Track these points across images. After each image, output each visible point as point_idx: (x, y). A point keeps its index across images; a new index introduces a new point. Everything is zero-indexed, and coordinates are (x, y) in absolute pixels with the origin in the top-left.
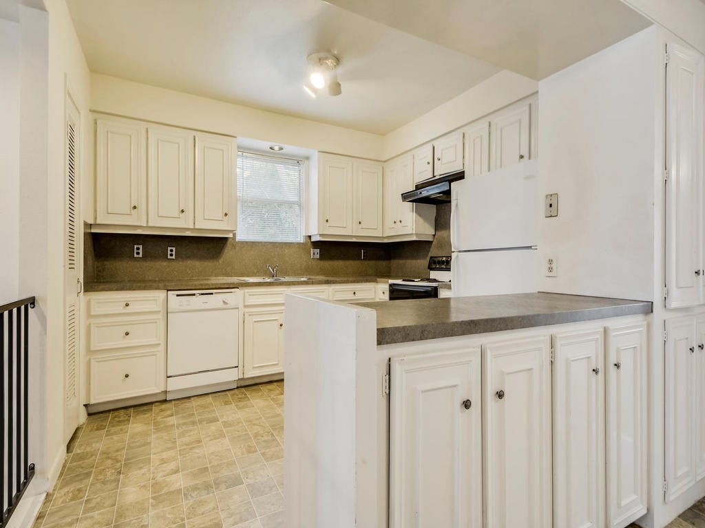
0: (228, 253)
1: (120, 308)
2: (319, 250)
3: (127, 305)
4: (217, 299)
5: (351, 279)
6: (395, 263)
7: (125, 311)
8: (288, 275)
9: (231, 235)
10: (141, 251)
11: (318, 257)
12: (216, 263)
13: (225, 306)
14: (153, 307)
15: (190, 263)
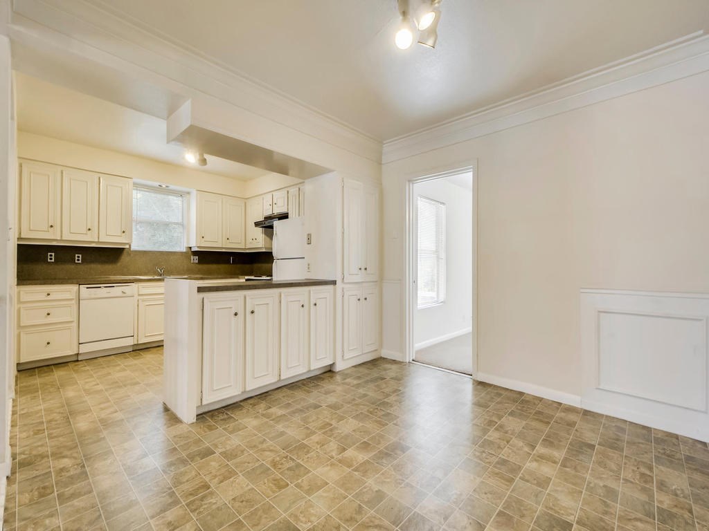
0: (124, 259)
1: (43, 297)
2: (197, 257)
3: (49, 294)
4: (117, 290)
5: (220, 276)
6: (256, 266)
7: (46, 299)
8: (173, 275)
9: (127, 247)
10: (53, 257)
11: (197, 261)
12: (114, 266)
13: (124, 295)
14: (68, 296)
15: (93, 266)
